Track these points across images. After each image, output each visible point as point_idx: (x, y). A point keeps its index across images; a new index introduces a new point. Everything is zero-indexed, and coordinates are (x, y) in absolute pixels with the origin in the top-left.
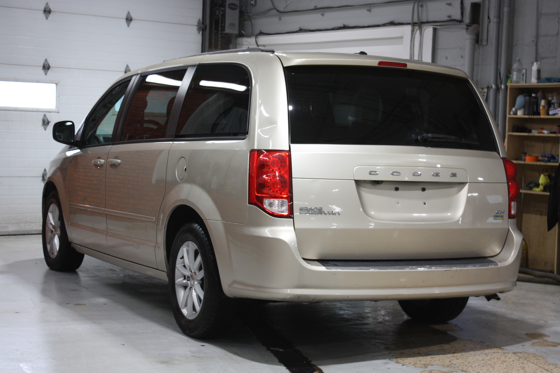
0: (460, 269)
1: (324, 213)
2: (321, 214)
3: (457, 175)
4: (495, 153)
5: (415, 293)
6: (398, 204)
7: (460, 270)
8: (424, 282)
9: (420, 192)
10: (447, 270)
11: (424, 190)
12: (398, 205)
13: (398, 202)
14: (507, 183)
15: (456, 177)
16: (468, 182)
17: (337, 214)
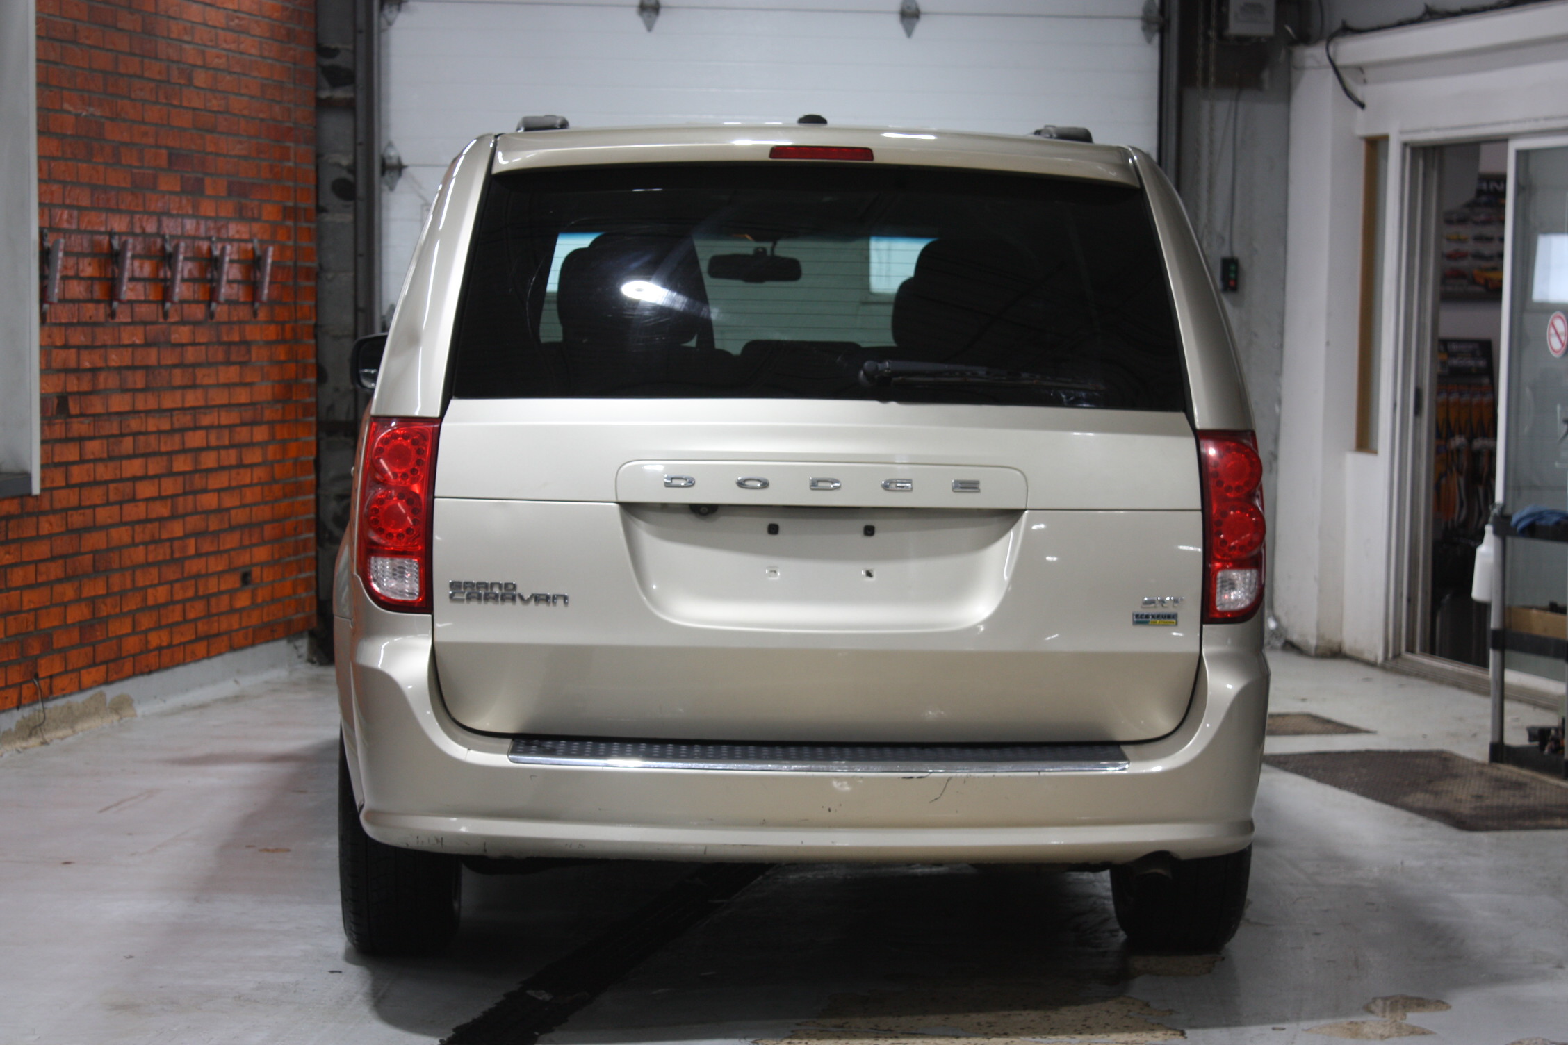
0: (964, 774)
1: (522, 598)
2: (513, 599)
3: (981, 486)
4: (1180, 417)
5: (802, 842)
6: (773, 573)
7: (965, 780)
8: (830, 810)
9: (859, 537)
10: (911, 778)
11: (869, 532)
12: (772, 579)
13: (774, 569)
14: (1203, 510)
15: (979, 491)
16: (1028, 507)
17: (560, 602)
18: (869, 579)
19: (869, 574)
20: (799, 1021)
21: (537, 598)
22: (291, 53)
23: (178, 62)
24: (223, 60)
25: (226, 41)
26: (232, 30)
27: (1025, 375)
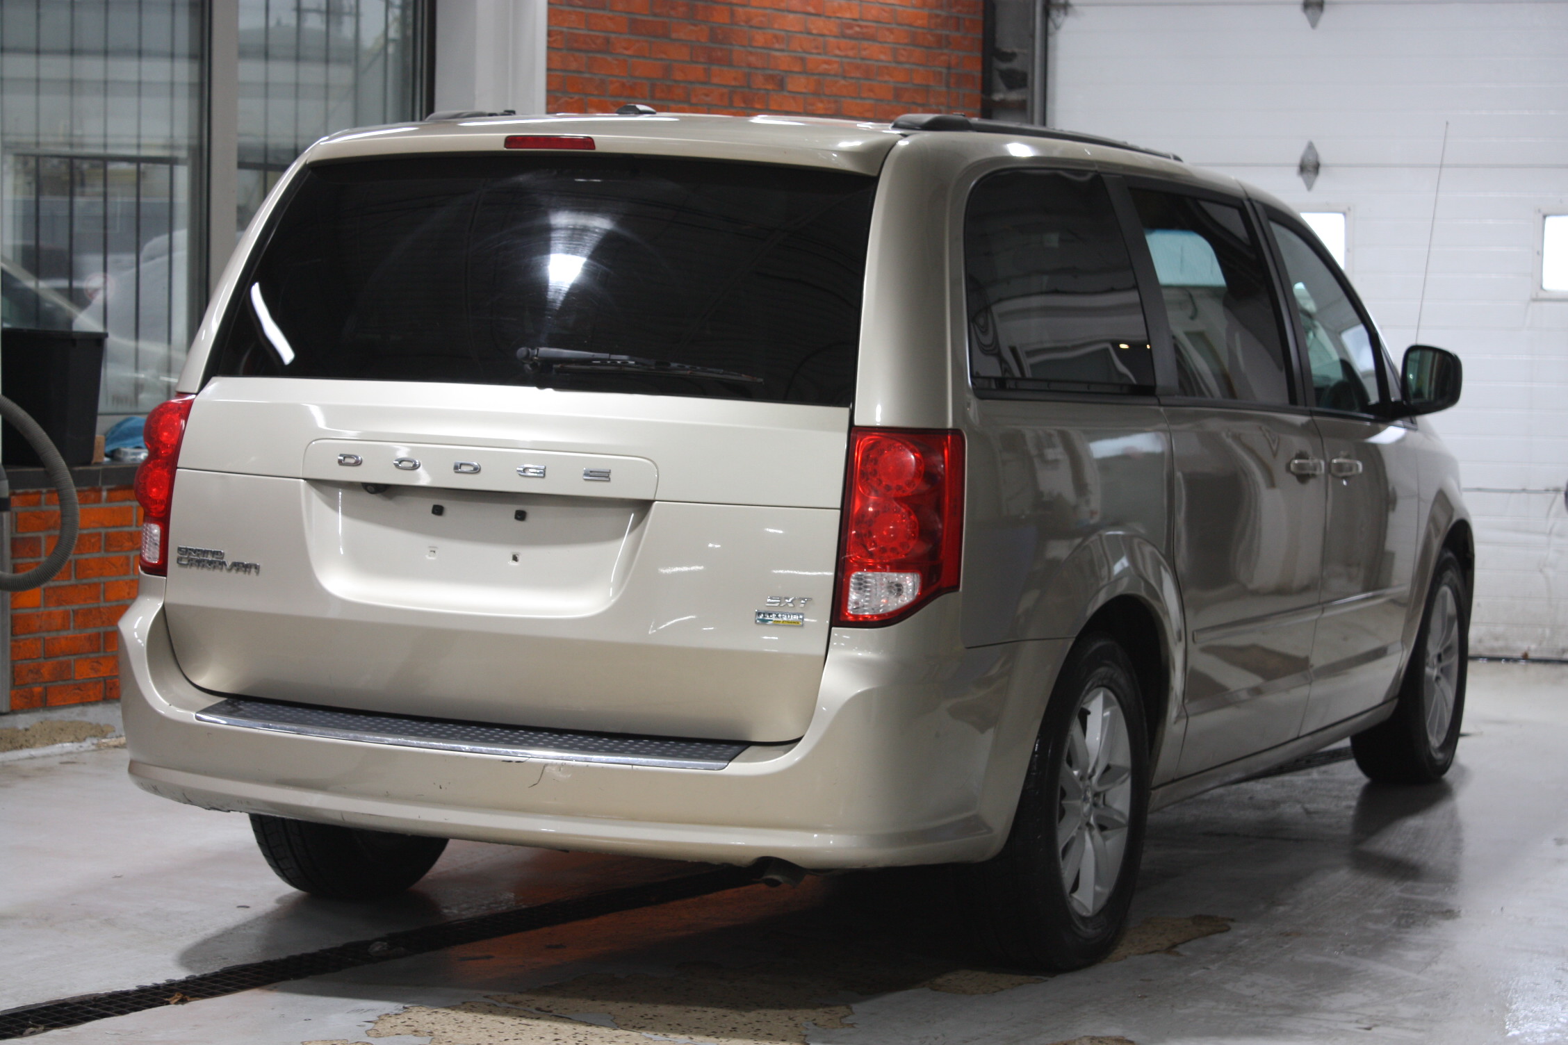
0: (559, 762)
1: (226, 566)
2: (221, 566)
3: (613, 477)
4: (841, 412)
5: (419, 816)
6: (431, 553)
8: (441, 787)
9: (512, 522)
10: (510, 761)
11: (521, 517)
12: (431, 558)
13: (433, 549)
14: (842, 509)
15: (609, 481)
16: (656, 498)
17: (253, 570)
18: (515, 564)
19: (515, 558)
20: (486, 993)
21: (237, 566)
22: (943, 58)
23: (764, 68)
24: (835, 66)
25: (839, 48)
26: (851, 37)
27: (674, 365)
